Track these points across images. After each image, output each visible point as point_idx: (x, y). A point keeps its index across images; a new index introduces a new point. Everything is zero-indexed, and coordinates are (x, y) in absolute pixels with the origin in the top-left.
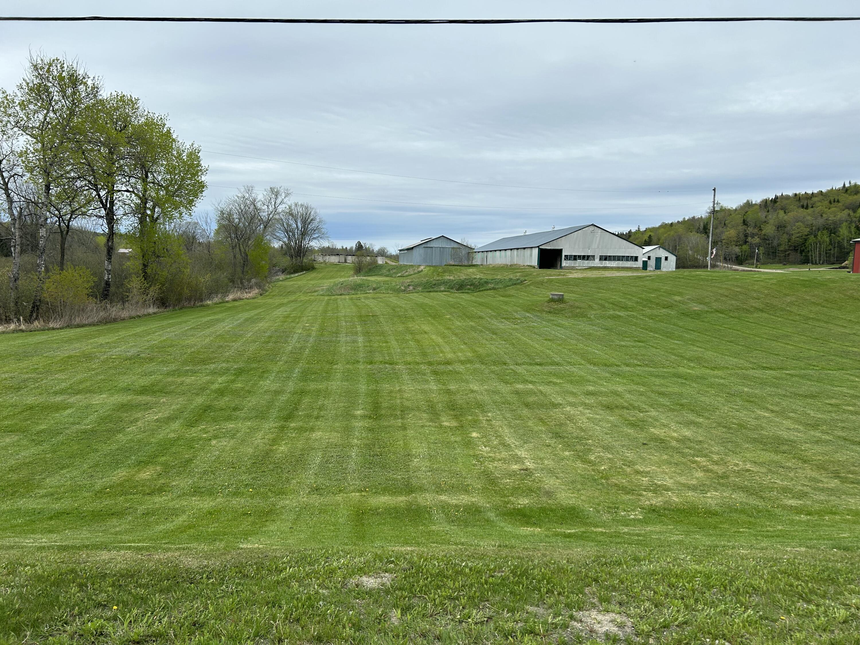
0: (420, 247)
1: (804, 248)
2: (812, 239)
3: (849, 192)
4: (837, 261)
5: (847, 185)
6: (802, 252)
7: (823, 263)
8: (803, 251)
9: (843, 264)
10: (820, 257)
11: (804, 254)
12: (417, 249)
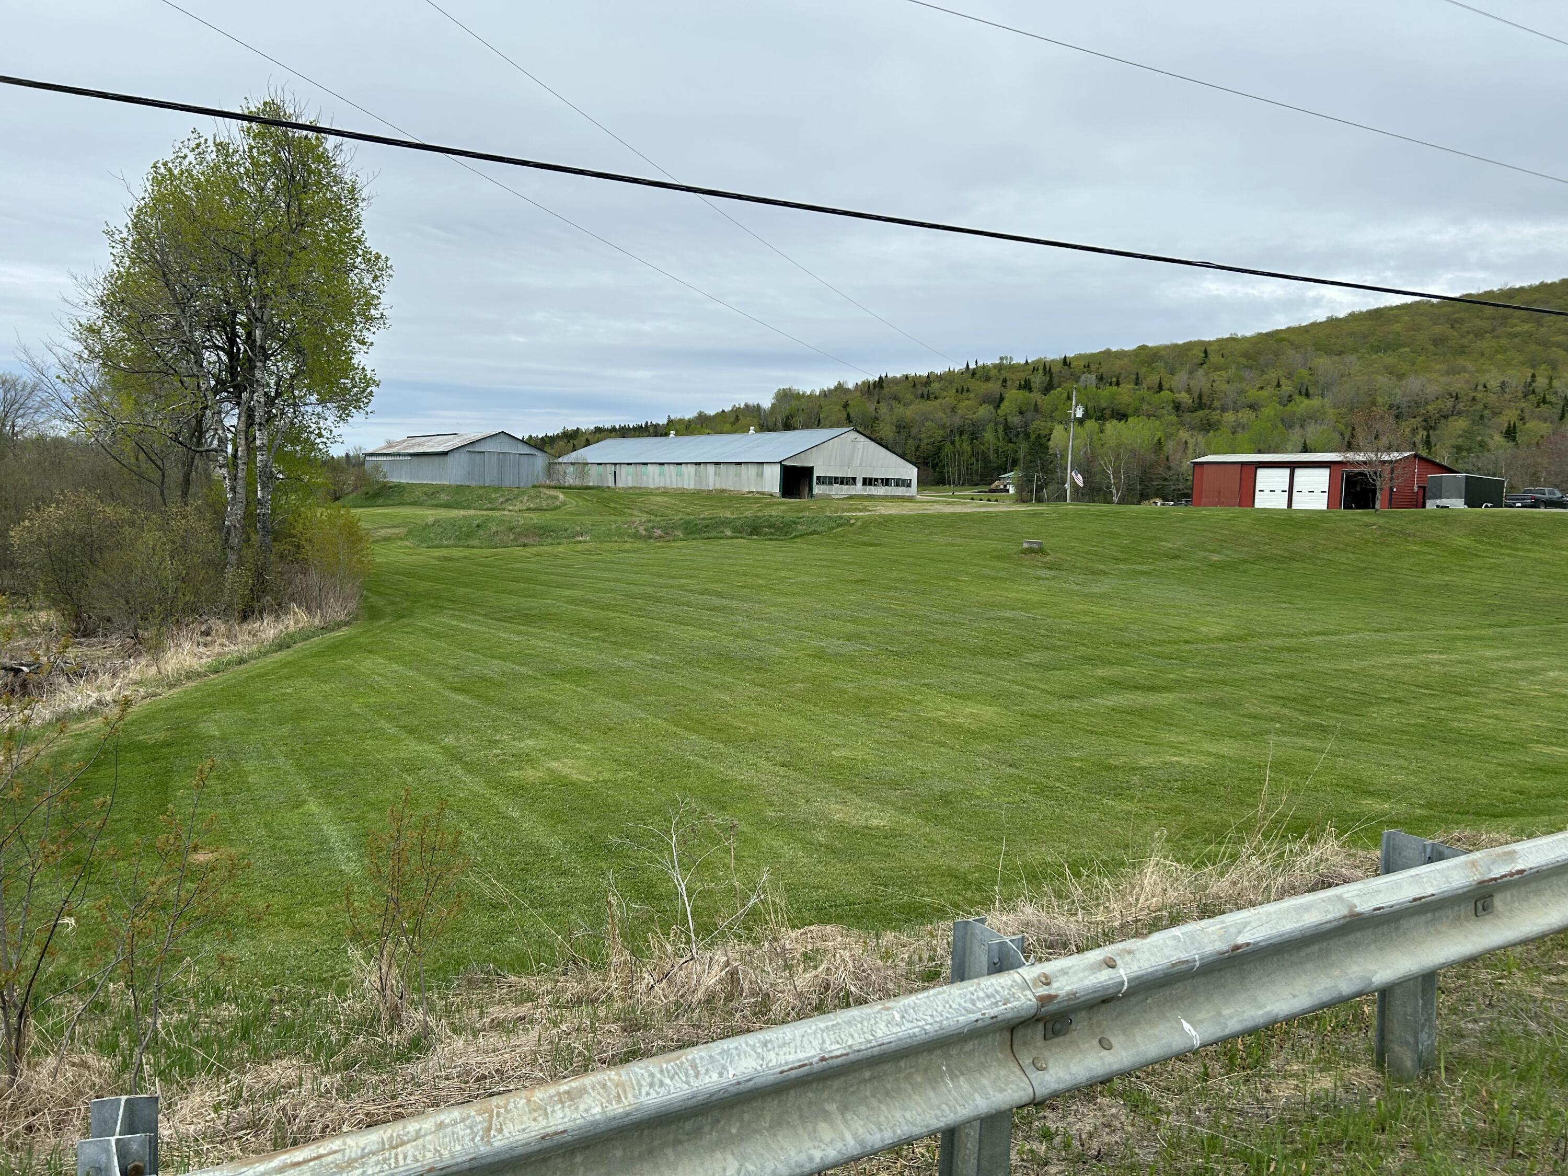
0: (461, 450)
1: (937, 460)
2: (948, 448)
3: (977, 376)
4: (981, 480)
5: (972, 366)
6: (934, 466)
7: (963, 484)
8: (937, 464)
9: (993, 486)
10: (959, 475)
11: (938, 470)
12: (456, 455)
